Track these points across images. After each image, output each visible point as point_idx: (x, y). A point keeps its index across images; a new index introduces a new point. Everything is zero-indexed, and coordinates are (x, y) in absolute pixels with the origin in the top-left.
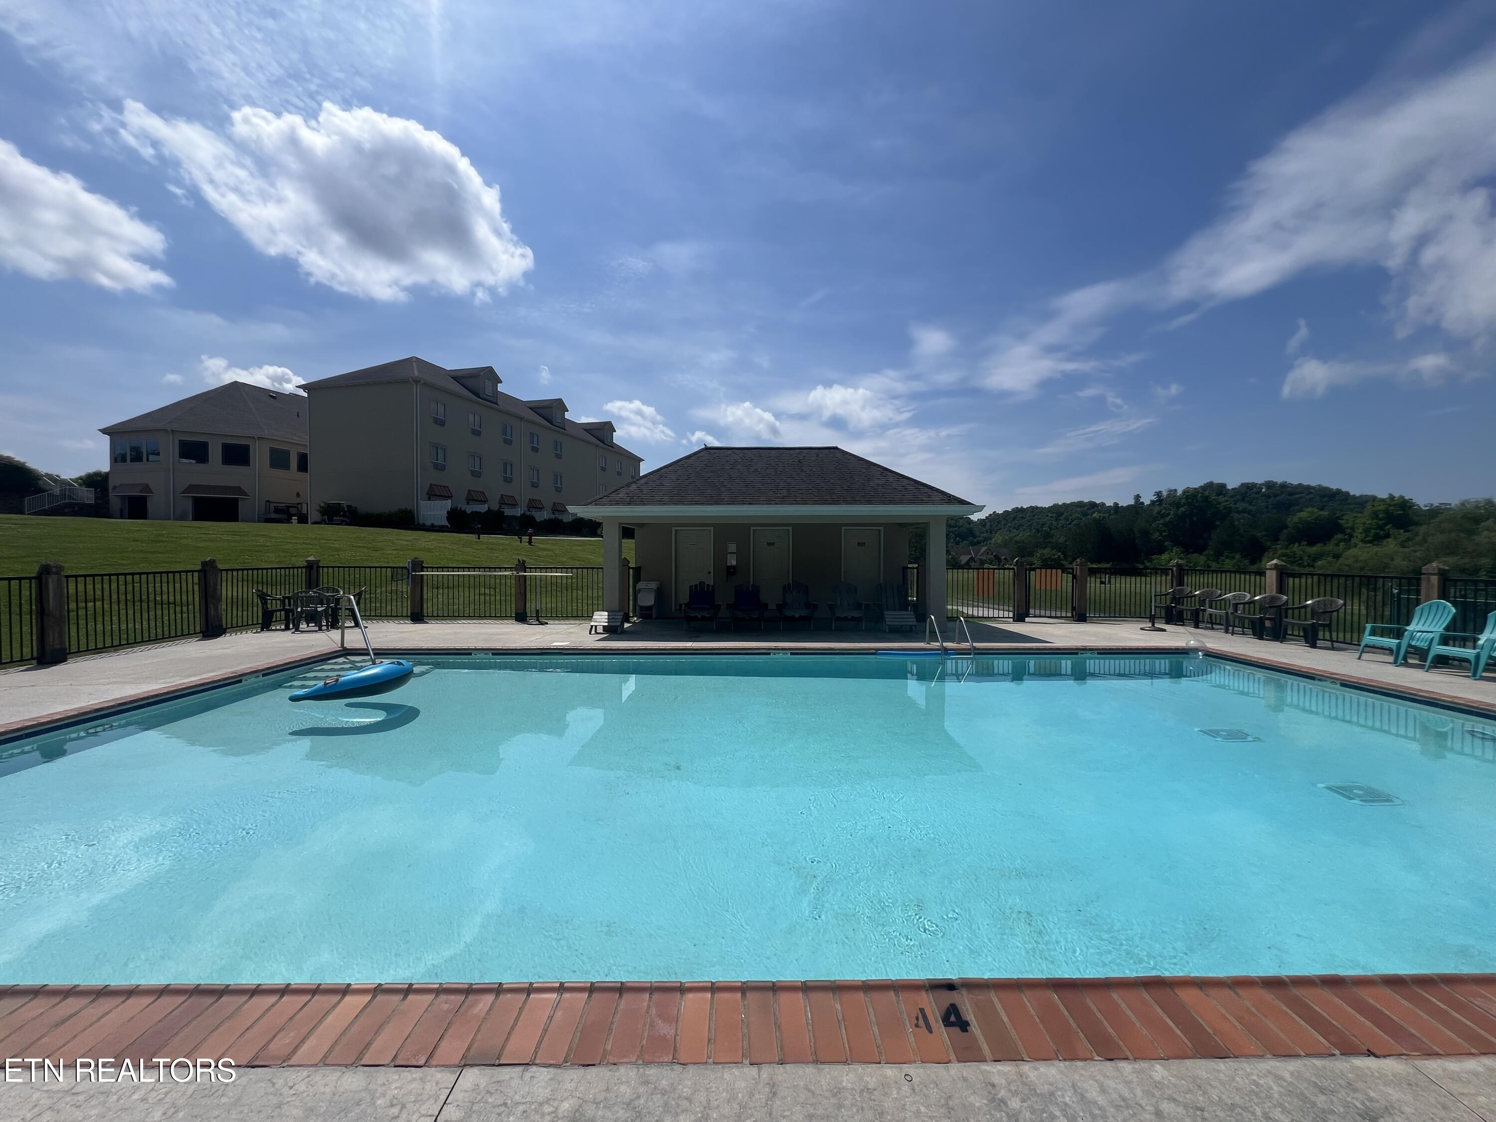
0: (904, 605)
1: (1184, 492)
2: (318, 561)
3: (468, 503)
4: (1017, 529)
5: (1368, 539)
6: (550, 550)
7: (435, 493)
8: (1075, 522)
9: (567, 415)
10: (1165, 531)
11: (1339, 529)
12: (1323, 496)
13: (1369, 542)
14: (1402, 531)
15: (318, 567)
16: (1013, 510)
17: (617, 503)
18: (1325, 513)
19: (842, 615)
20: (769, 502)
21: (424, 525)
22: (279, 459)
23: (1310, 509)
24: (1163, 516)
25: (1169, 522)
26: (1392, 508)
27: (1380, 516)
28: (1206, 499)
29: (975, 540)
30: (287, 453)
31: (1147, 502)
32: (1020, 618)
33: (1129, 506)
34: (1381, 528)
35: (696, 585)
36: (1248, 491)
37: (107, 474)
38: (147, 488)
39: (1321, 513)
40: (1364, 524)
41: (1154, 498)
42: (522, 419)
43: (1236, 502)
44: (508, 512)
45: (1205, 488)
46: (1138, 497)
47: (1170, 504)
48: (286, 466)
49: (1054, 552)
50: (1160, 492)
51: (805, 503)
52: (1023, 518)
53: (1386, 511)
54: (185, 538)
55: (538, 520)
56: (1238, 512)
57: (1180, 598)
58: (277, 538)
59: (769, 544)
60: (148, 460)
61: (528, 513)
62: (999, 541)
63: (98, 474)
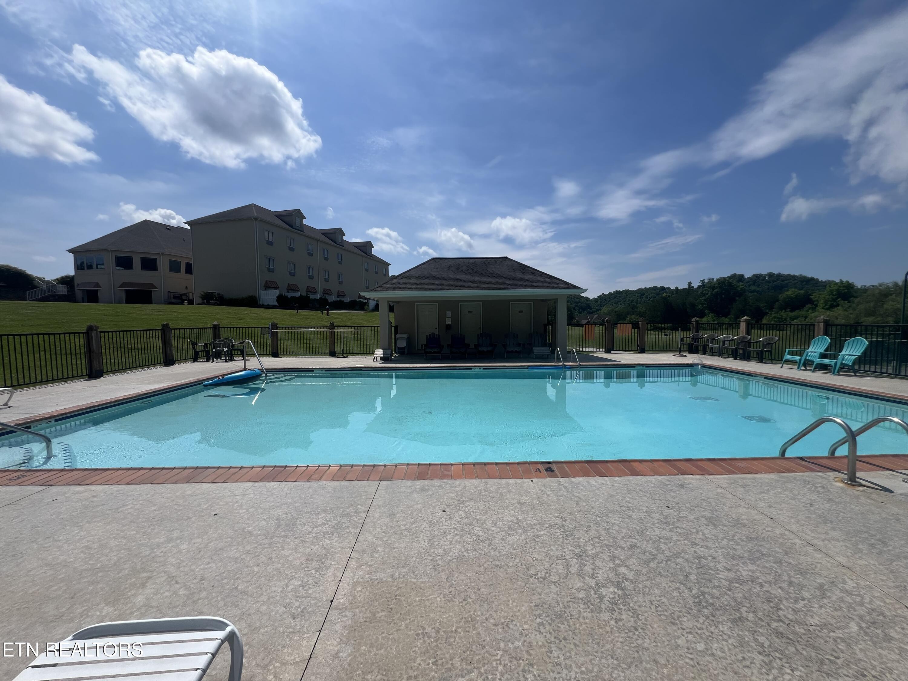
0: (545, 344)
1: (717, 280)
2: (219, 324)
3: (288, 292)
4: (617, 303)
5: (827, 307)
6: (339, 318)
7: (269, 286)
8: (652, 299)
9: (345, 238)
10: (705, 304)
11: (810, 301)
12: (802, 282)
13: (828, 309)
14: (846, 302)
15: (219, 328)
16: (614, 292)
17: (387, 290)
18: (802, 292)
19: (510, 350)
20: (470, 288)
21: (263, 305)
22: (174, 267)
23: (793, 290)
24: (704, 295)
25: (708, 298)
26: (841, 288)
27: (834, 293)
28: (730, 284)
29: (591, 311)
30: (179, 263)
31: (696, 286)
32: (608, 351)
33: (685, 289)
34: (835, 300)
35: (430, 335)
36: (757, 279)
37: (73, 277)
38: (97, 285)
39: (800, 292)
40: (824, 298)
41: (700, 284)
42: (318, 240)
43: (749, 286)
44: (312, 297)
45: (730, 277)
46: (690, 283)
47: (709, 287)
48: (179, 271)
49: (638, 317)
50: (704, 280)
51: (489, 288)
52: (620, 297)
53: (838, 290)
54: (132, 313)
55: (329, 301)
56: (751, 292)
57: (696, 339)
58: (183, 313)
59: (469, 312)
60: (97, 268)
61: (324, 297)
62: (605, 311)
63: (67, 277)
